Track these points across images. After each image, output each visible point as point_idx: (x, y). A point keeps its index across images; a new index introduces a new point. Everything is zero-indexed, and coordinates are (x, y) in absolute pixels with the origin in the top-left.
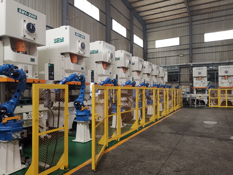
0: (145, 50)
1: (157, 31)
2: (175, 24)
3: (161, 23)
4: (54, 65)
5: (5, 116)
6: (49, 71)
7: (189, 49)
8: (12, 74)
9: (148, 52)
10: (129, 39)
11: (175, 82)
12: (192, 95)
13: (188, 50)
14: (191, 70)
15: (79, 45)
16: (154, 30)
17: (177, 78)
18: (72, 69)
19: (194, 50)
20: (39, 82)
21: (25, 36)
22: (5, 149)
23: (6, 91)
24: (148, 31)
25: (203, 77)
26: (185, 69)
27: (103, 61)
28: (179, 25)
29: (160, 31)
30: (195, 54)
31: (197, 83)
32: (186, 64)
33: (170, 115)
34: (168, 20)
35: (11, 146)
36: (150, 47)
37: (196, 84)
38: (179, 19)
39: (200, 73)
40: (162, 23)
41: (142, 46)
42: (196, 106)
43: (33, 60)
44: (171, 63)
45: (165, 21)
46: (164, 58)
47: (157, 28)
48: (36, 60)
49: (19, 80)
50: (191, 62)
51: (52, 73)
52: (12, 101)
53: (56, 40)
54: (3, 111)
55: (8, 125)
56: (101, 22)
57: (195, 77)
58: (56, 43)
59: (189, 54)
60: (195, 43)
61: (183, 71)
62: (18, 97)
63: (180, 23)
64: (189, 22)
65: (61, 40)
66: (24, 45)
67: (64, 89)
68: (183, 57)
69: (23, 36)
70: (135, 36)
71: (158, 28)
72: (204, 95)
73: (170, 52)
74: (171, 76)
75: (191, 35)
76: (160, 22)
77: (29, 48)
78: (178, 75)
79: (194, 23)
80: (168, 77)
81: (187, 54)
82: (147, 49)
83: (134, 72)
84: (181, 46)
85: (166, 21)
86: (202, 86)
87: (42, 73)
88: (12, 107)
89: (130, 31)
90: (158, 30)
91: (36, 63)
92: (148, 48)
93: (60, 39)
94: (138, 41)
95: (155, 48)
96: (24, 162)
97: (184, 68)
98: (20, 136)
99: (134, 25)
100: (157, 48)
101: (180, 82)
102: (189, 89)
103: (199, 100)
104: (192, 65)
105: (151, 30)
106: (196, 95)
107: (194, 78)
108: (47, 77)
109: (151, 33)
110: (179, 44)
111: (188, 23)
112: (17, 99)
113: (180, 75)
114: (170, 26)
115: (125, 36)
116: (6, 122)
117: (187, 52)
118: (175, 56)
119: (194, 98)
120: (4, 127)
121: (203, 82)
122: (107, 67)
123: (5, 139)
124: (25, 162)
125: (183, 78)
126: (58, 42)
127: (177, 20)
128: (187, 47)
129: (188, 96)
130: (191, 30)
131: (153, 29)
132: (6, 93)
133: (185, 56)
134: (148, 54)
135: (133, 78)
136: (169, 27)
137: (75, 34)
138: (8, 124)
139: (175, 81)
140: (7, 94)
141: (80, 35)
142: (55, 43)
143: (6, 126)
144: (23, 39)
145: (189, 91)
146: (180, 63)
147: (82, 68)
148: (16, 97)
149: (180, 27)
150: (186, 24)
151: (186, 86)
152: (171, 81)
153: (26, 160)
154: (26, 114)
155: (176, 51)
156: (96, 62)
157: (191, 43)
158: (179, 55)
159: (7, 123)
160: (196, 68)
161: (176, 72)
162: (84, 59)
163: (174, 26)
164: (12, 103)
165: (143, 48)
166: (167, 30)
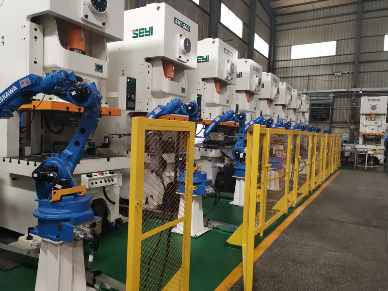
0: (272, 63)
1: (295, 29)
2: (329, 17)
3: (303, 14)
4: (136, 79)
5: (57, 186)
6: (127, 92)
7: (353, 63)
8: (74, 93)
9: (277, 67)
10: (246, 41)
11: (324, 121)
12: (357, 146)
13: (351, 65)
14: (354, 101)
15: (182, 42)
16: (291, 26)
17: (327, 114)
18: (166, 89)
19: (363, 64)
20: (110, 112)
21: (86, 16)
22: (57, 258)
23: (42, 128)
24: (279, 28)
25: (380, 115)
26: (343, 99)
27: (217, 77)
28: (337, 19)
29: (301, 28)
30: (364, 72)
31: (366, 126)
32: (346, 90)
33: (327, 183)
34: (317, 10)
35: (68, 250)
36: (281, 56)
37: (365, 128)
38: (339, 8)
39: (374, 108)
40: (306, 13)
41: (267, 56)
42: (366, 167)
43: (99, 68)
44: (317, 88)
45: (311, 11)
46: (305, 78)
47: (295, 22)
48: (105, 69)
49: (86, 108)
50: (355, 87)
51: (133, 96)
52: (67, 152)
53: (136, 32)
54: (51, 175)
55: (62, 207)
56: (201, 6)
57: (363, 114)
58: (137, 37)
59: (353, 73)
60: (365, 53)
61: (339, 103)
62: (81, 143)
63: (339, 16)
64: (356, 13)
65: (146, 32)
66: (82, 37)
67: (188, 132)
68: (340, 78)
69: (82, 16)
70: (256, 37)
71: (297, 24)
72: (379, 147)
73: (318, 67)
74: (317, 111)
75: (359, 37)
76: (302, 12)
77: (91, 45)
78: (329, 109)
79: (366, 15)
80: (311, 112)
81: (349, 73)
82: (275, 61)
83: (262, 101)
84: (339, 57)
85: (314, 10)
86: (375, 132)
87: (114, 95)
88: (70, 166)
89: (248, 27)
90: (297, 27)
91: (105, 74)
92: (278, 60)
93: (144, 31)
94: (261, 45)
95: (290, 60)
96: (91, 282)
97: (341, 97)
98: (89, 233)
99: (257, 18)
100: (293, 60)
101: (332, 123)
102: (348, 135)
103: (371, 155)
104: (361, 92)
105: (285, 27)
106: (364, 147)
107: (361, 116)
108: (122, 104)
109: (285, 32)
110: (335, 54)
111: (355, 15)
112: (79, 148)
113: (333, 109)
114: (321, 20)
115: (240, 35)
116: (59, 198)
117: (347, 69)
118: (326, 75)
119: (362, 152)
120: (54, 210)
121: (379, 124)
122: (221, 89)
123: (58, 237)
124: (94, 281)
125: (338, 116)
126: (140, 36)
127: (335, 8)
128: (349, 59)
129: (348, 147)
130: (359, 28)
131: (288, 25)
132: (42, 132)
133: (344, 75)
134: (277, 70)
135: (261, 111)
136: (318, 22)
137: (175, 21)
138: (62, 204)
139: (323, 119)
140: (43, 134)
141: (183, 23)
142: (134, 37)
143: (58, 207)
144: (82, 22)
145: (348, 140)
146: (335, 88)
147: (183, 90)
148: (77, 143)
149: (339, 23)
150: (351, 17)
151: (342, 130)
152: (316, 119)
153: (96, 278)
154: (88, 176)
155: (328, 67)
156: (203, 80)
157: (358, 52)
158: (334, 74)
159: (61, 200)
160: (367, 98)
161: (326, 104)
162: (186, 71)
163: (328, 19)
164: (69, 157)
165: (269, 59)
166: (314, 28)
